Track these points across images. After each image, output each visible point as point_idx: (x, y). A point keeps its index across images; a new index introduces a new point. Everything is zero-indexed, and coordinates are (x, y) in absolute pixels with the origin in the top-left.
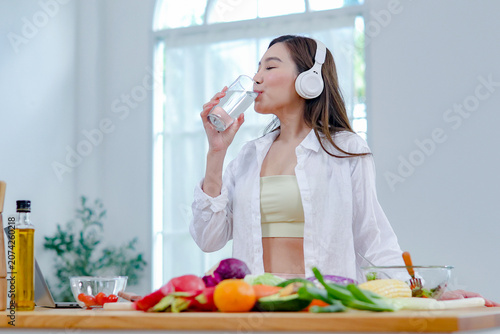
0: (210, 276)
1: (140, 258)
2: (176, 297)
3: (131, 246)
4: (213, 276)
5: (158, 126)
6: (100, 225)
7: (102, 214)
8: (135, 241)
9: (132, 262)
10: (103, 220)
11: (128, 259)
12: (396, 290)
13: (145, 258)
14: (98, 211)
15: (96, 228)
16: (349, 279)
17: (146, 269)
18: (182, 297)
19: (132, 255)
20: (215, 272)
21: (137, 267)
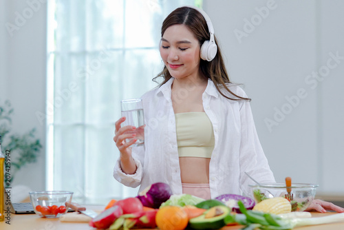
0: (144, 196)
1: (37, 143)
2: (125, 219)
3: (31, 135)
4: (146, 196)
5: (51, 46)
6: (10, 120)
7: (11, 111)
8: (34, 130)
9: (32, 146)
10: (11, 116)
11: (29, 144)
12: (283, 206)
13: (41, 143)
14: (7, 109)
15: (6, 121)
16: (247, 198)
17: (41, 150)
18: (130, 218)
19: (32, 140)
20: (147, 193)
21: (36, 149)
